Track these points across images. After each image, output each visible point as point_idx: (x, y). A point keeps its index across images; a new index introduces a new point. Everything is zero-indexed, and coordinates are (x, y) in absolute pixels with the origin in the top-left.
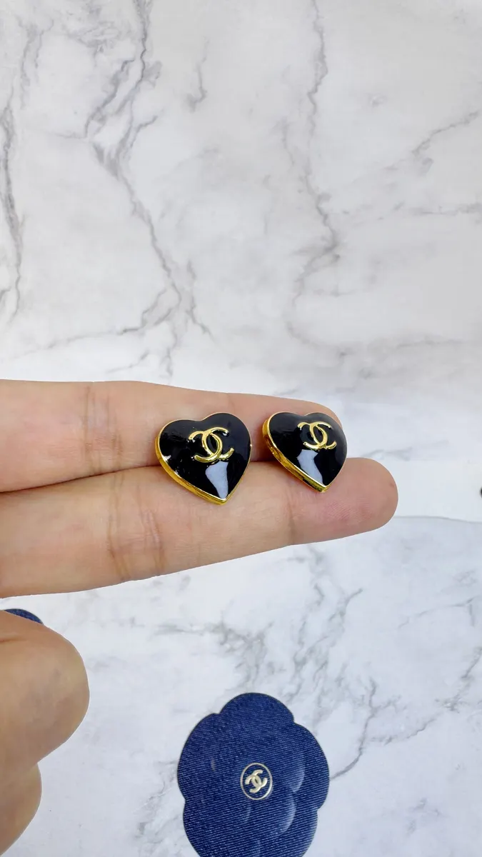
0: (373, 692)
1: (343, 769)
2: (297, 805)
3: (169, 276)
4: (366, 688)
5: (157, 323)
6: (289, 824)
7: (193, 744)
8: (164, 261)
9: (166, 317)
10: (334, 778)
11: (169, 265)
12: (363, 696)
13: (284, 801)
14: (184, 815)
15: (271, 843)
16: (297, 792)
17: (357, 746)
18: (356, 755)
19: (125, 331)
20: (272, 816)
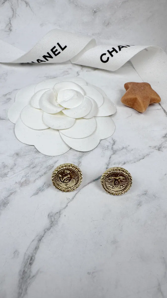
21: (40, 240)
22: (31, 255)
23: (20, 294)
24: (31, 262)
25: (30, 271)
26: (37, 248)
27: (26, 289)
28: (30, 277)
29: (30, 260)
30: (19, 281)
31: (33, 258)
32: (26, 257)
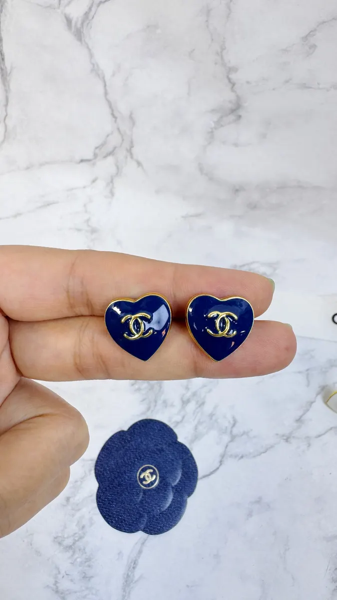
0: (234, 425)
1: (208, 473)
2: (174, 494)
3: (116, 121)
4: (229, 422)
5: (105, 157)
6: (168, 505)
7: (107, 449)
8: (112, 110)
9: (111, 153)
10: (201, 478)
11: (116, 114)
12: (226, 427)
13: (166, 491)
14: (97, 494)
15: (154, 516)
16: (176, 486)
17: (218, 459)
18: (217, 464)
19: (82, 161)
20: (156, 499)
21: (143, 544)
22: (134, 559)
23: (124, 596)
24: (134, 566)
25: (133, 575)
26: (140, 552)
27: (129, 593)
28: (134, 582)
29: (134, 564)
30: (123, 584)
31: (136, 562)
32: (130, 561)
